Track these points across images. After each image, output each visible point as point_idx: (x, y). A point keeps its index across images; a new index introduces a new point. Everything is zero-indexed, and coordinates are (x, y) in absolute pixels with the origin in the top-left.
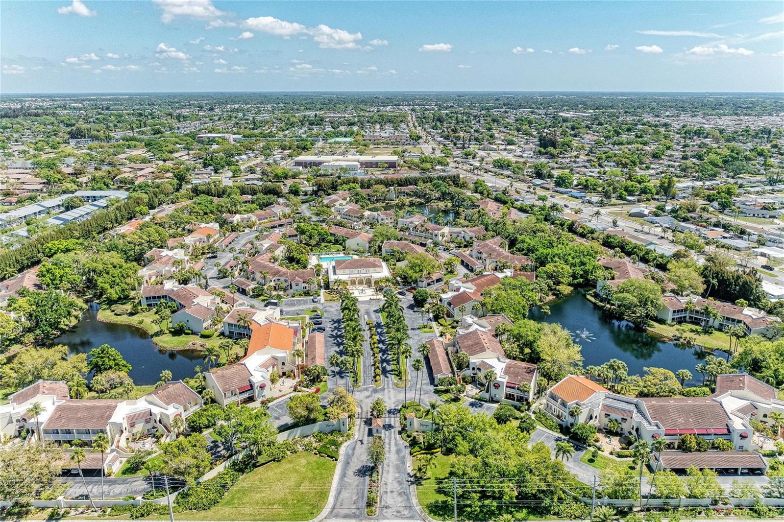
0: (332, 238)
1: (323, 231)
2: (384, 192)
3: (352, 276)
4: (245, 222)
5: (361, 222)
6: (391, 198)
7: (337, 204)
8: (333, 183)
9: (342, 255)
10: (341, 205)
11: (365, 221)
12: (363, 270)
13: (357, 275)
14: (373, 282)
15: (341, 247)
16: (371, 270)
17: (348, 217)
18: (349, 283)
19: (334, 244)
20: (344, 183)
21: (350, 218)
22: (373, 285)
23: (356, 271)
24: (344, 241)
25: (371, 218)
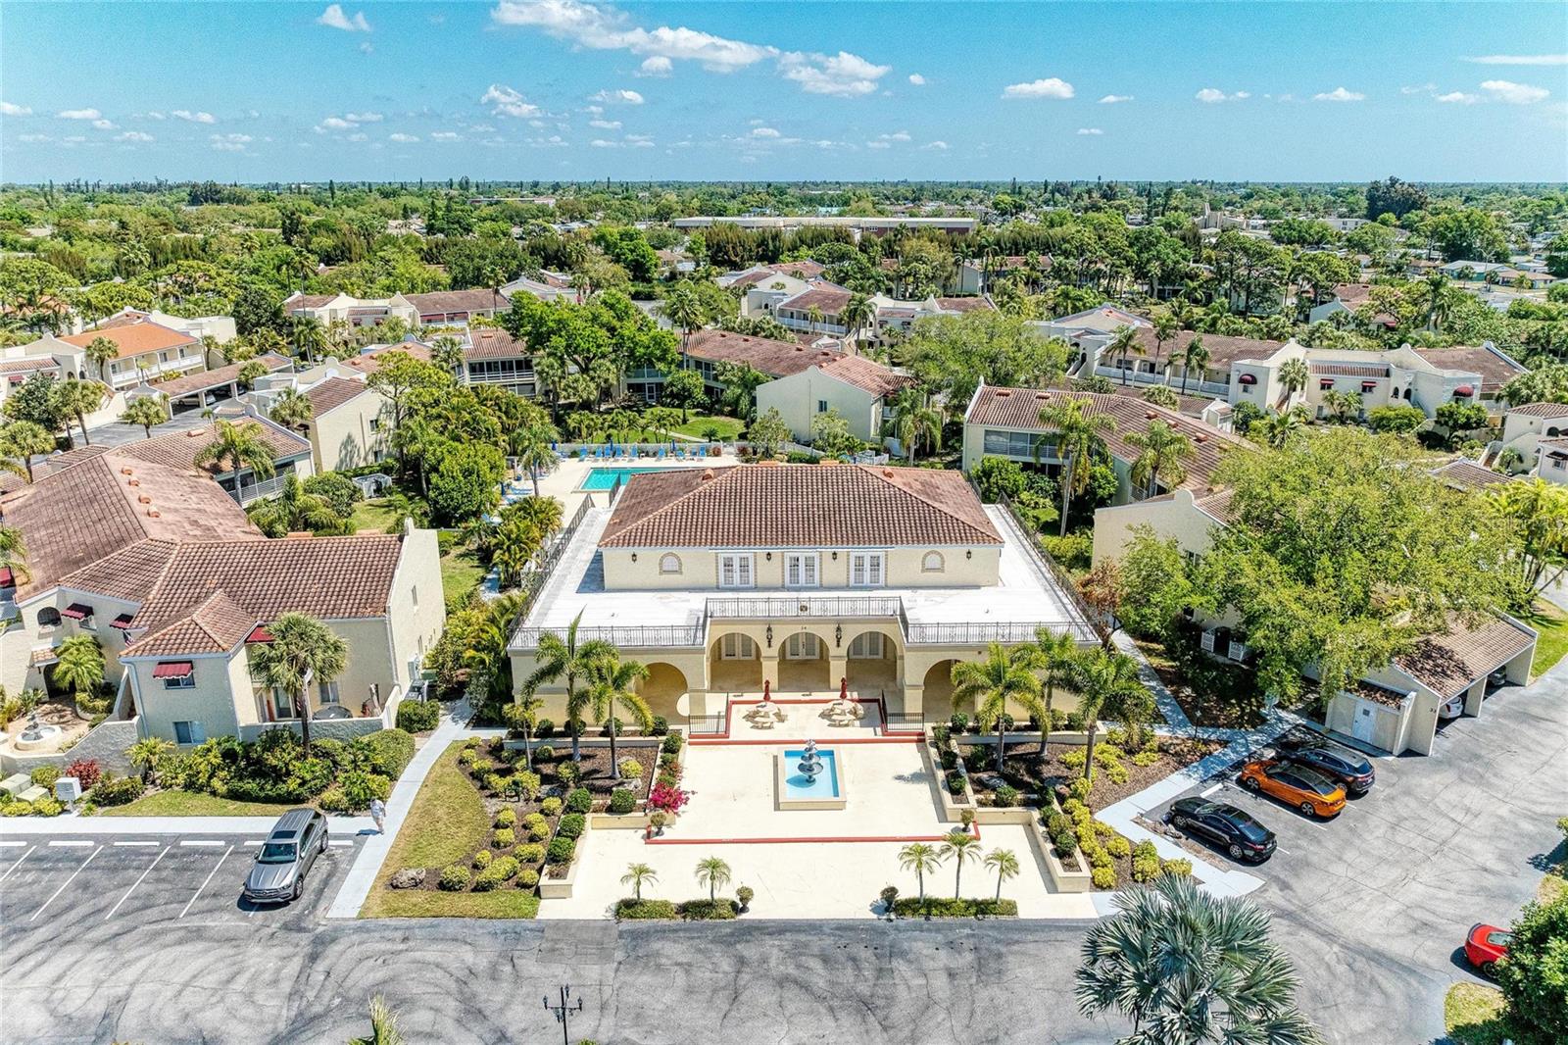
0: (696, 381)
1: (644, 339)
2: (943, 266)
3: (729, 604)
4: (367, 323)
5: (852, 339)
6: (968, 287)
7: (764, 286)
8: (762, 243)
9: (729, 458)
10: (780, 286)
11: (866, 334)
12: (834, 562)
13: (782, 604)
14: (914, 671)
15: (738, 425)
16: (904, 559)
17: (796, 323)
18: (699, 670)
19: (708, 410)
20: (802, 242)
21: (804, 325)
22: (913, 701)
23: (768, 563)
24: (750, 385)
25: (894, 324)
